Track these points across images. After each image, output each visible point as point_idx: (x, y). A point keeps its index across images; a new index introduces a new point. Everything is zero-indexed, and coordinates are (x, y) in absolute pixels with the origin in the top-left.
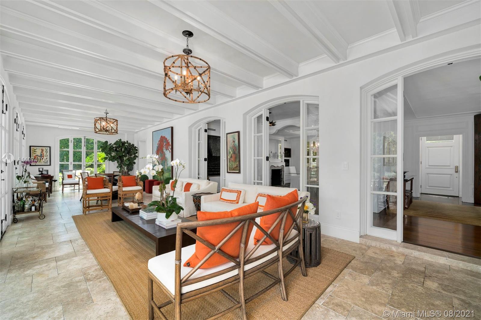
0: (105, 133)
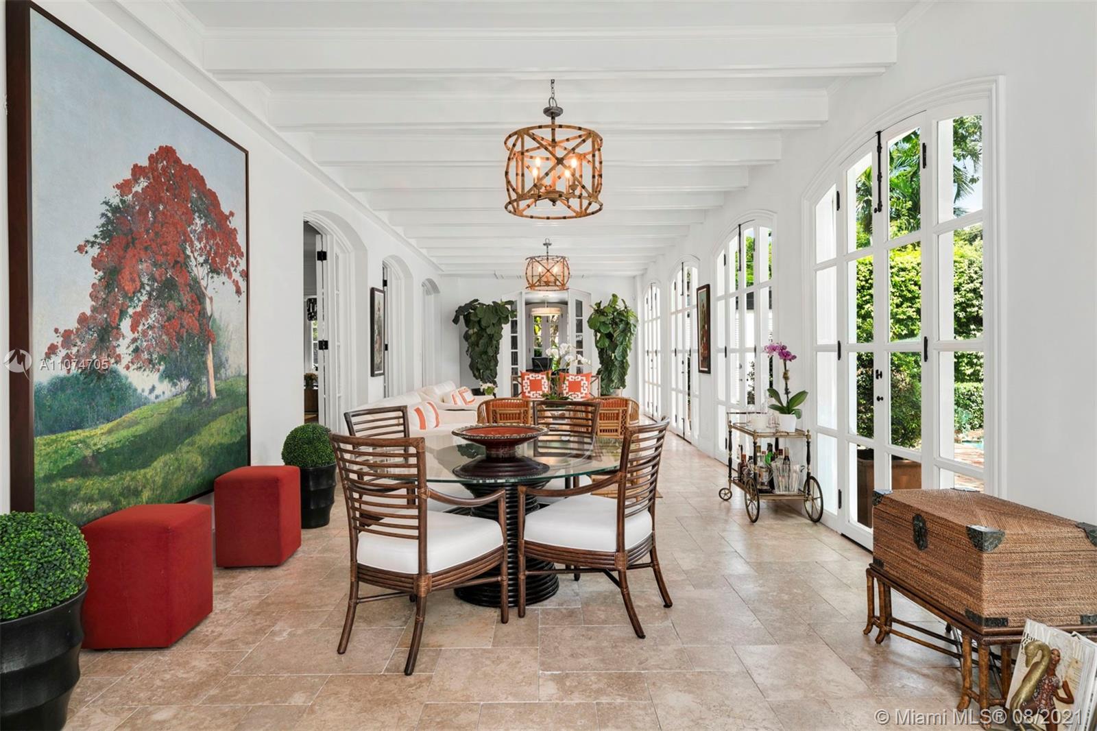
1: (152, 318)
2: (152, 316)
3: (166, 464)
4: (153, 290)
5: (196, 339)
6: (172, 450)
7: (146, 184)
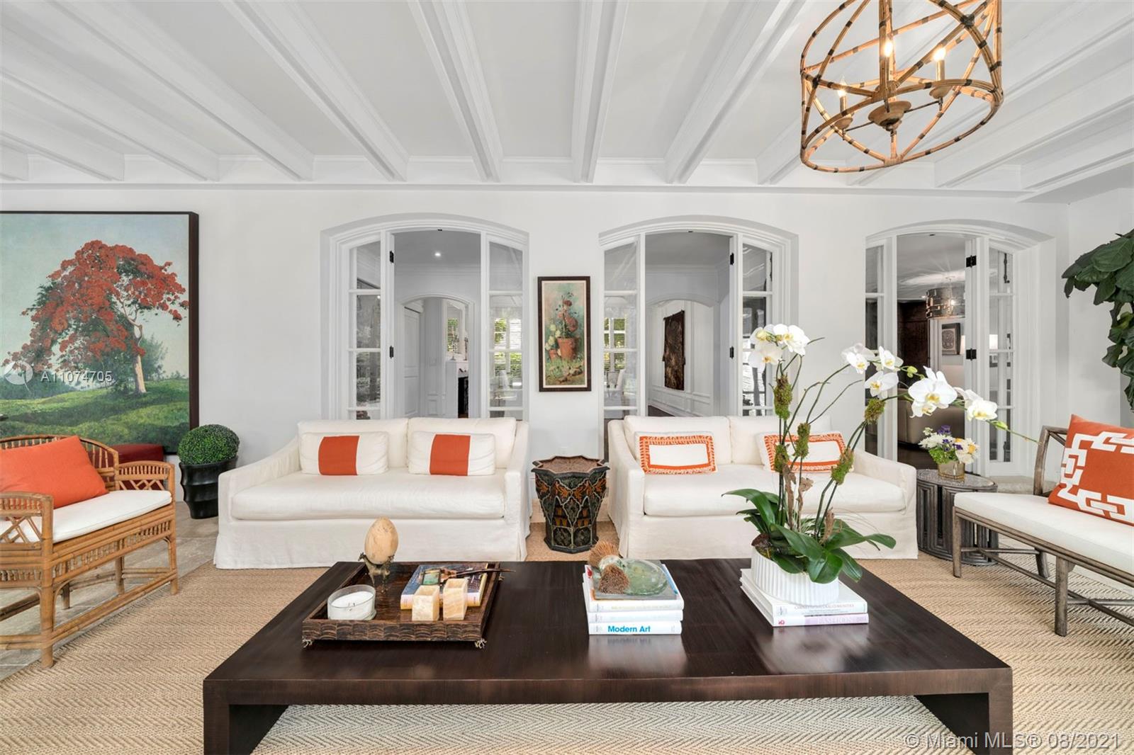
1: (78, 343)
2: (78, 342)
3: (90, 428)
4: (78, 327)
5: (122, 354)
6: (97, 420)
7: (72, 269)
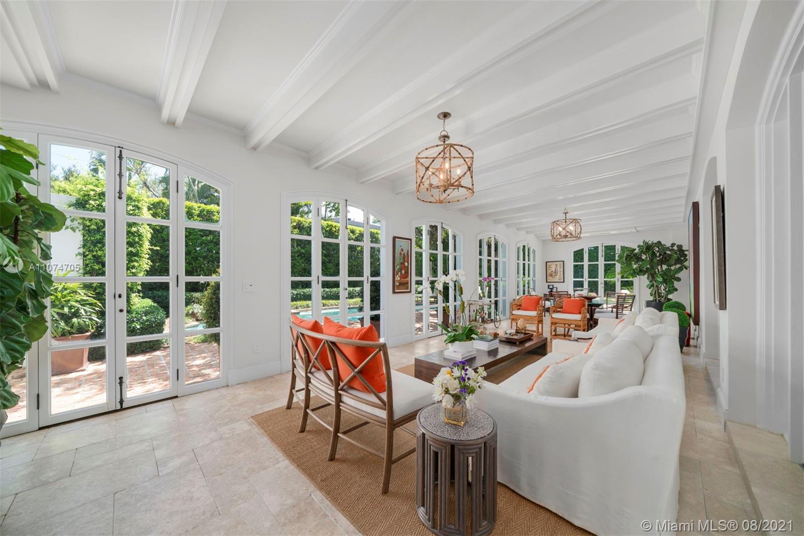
0: (564, 239)
